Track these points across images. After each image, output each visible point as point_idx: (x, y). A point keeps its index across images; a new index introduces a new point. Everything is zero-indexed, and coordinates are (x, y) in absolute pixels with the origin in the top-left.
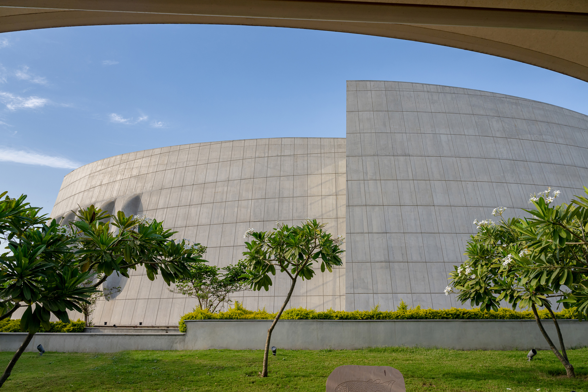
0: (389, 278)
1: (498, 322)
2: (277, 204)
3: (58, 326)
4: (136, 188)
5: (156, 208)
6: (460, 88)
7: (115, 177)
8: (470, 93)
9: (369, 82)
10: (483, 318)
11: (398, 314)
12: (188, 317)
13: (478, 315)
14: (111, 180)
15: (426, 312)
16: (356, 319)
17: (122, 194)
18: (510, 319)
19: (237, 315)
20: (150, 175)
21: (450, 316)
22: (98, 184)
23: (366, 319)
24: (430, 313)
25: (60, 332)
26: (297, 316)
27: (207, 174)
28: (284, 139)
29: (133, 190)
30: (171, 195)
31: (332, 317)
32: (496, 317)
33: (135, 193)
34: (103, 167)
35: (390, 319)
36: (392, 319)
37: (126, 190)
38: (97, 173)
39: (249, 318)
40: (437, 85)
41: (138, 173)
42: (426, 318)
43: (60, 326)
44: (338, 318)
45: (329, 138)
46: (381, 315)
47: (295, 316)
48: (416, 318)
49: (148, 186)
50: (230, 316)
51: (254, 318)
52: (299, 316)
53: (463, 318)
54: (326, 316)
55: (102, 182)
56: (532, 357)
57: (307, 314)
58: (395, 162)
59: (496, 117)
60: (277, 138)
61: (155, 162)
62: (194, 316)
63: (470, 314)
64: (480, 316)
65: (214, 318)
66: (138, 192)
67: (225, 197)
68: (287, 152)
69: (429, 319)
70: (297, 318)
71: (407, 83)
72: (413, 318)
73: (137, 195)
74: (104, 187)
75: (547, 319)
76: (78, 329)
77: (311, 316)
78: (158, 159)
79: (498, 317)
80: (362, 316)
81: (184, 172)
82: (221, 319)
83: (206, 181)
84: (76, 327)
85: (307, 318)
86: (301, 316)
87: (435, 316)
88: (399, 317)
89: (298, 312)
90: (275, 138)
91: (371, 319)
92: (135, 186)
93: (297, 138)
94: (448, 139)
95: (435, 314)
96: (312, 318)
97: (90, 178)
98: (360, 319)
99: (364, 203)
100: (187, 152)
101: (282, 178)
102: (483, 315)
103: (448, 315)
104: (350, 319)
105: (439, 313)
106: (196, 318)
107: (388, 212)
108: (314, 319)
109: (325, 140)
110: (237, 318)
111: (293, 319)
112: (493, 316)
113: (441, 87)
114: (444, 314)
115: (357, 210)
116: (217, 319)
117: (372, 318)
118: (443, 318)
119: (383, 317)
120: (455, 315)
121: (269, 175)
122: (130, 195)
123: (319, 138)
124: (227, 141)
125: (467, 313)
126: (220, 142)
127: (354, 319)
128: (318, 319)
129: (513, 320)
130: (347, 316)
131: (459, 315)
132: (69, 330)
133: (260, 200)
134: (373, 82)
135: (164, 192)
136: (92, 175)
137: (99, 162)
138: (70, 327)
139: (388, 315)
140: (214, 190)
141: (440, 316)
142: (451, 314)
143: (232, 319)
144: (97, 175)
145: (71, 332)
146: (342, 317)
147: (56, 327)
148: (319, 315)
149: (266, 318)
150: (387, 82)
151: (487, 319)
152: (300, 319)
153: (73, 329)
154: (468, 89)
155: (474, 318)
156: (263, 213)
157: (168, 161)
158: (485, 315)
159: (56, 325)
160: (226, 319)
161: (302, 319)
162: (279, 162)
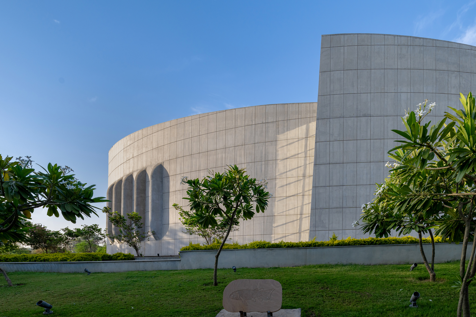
0: (341, 219)
1: (400, 246)
2: (263, 166)
3: (114, 257)
4: (158, 158)
5: (175, 174)
6: (430, 39)
7: (142, 149)
8: (438, 45)
9: (343, 36)
10: (390, 244)
11: (329, 243)
12: (184, 249)
13: (387, 241)
14: (139, 152)
15: (349, 241)
16: (299, 247)
17: (149, 164)
18: (410, 244)
19: (216, 246)
20: (166, 147)
21: (367, 243)
22: (131, 156)
23: (306, 247)
24: (352, 241)
25: (117, 260)
26: (257, 246)
27: (209, 143)
28: (267, 106)
29: (157, 160)
30: (184, 162)
31: (282, 246)
32: (400, 242)
33: (158, 162)
34: (131, 142)
35: (323, 246)
36: (325, 246)
37: (151, 161)
38: (128, 147)
39: (224, 248)
40: (408, 37)
41: (157, 145)
42: (349, 245)
43: (115, 257)
44: (286, 247)
45: (305, 103)
46: (317, 244)
47: (256, 246)
48: (342, 245)
49: (167, 157)
50: (211, 247)
51: (228, 248)
52: (259, 246)
53: (376, 244)
54: (278, 246)
55: (133, 155)
56: (413, 268)
57: (264, 245)
58: (358, 123)
59: (456, 72)
60: (262, 105)
61: (167, 134)
62: (188, 248)
63: (381, 241)
64: (389, 242)
65: (201, 249)
66: (160, 161)
67: (224, 162)
68: (270, 119)
69: (351, 245)
70: (256, 248)
71: (379, 35)
72: (339, 245)
73: (160, 164)
74: (135, 159)
75: (437, 243)
76: (127, 258)
77: (267, 246)
78: (169, 132)
79: (401, 243)
80: (303, 245)
81: (190, 142)
82: (206, 250)
83: (209, 149)
84: (126, 257)
85: (264, 248)
86: (260, 246)
87: (355, 244)
88: (330, 245)
89: (258, 244)
90: (260, 106)
91: (309, 247)
92: (157, 157)
93: (278, 104)
94: (407, 98)
95: (356, 242)
96: (268, 247)
97: (125, 152)
98: (301, 247)
99: (328, 162)
100: (191, 123)
101: (267, 143)
102: (391, 241)
103: (366, 242)
104: (295, 247)
105: (359, 242)
106: (189, 249)
107: (346, 169)
108: (269, 248)
109: (302, 105)
110: (216, 249)
111: (254, 248)
112: (398, 242)
113: (412, 39)
114: (363, 242)
115: (322, 167)
116: (203, 250)
117: (311, 246)
118: (361, 244)
119: (318, 245)
120: (370, 242)
121: (256, 142)
122: (155, 163)
123: (297, 103)
124: (221, 111)
125: (379, 240)
126: (215, 112)
127: (298, 247)
128: (272, 248)
129: (412, 244)
130: (292, 245)
131: (373, 242)
132: (122, 259)
133: (251, 164)
134: (347, 36)
135: (179, 160)
136: (125, 149)
137: (128, 138)
138: (122, 257)
139: (322, 244)
140: (215, 157)
141: (360, 243)
142: (368, 242)
143: (213, 249)
144: (129, 149)
145: (123, 260)
146: (289, 246)
147: (113, 257)
148: (272, 245)
149: (236, 248)
150: (360, 35)
151: (393, 244)
152: (259, 248)
153: (124, 258)
154: (438, 40)
155: (384, 244)
156: (253, 174)
157: (178, 133)
158: (392, 242)
159: (113, 256)
160: (209, 249)
161: (261, 248)
162: (264, 129)
